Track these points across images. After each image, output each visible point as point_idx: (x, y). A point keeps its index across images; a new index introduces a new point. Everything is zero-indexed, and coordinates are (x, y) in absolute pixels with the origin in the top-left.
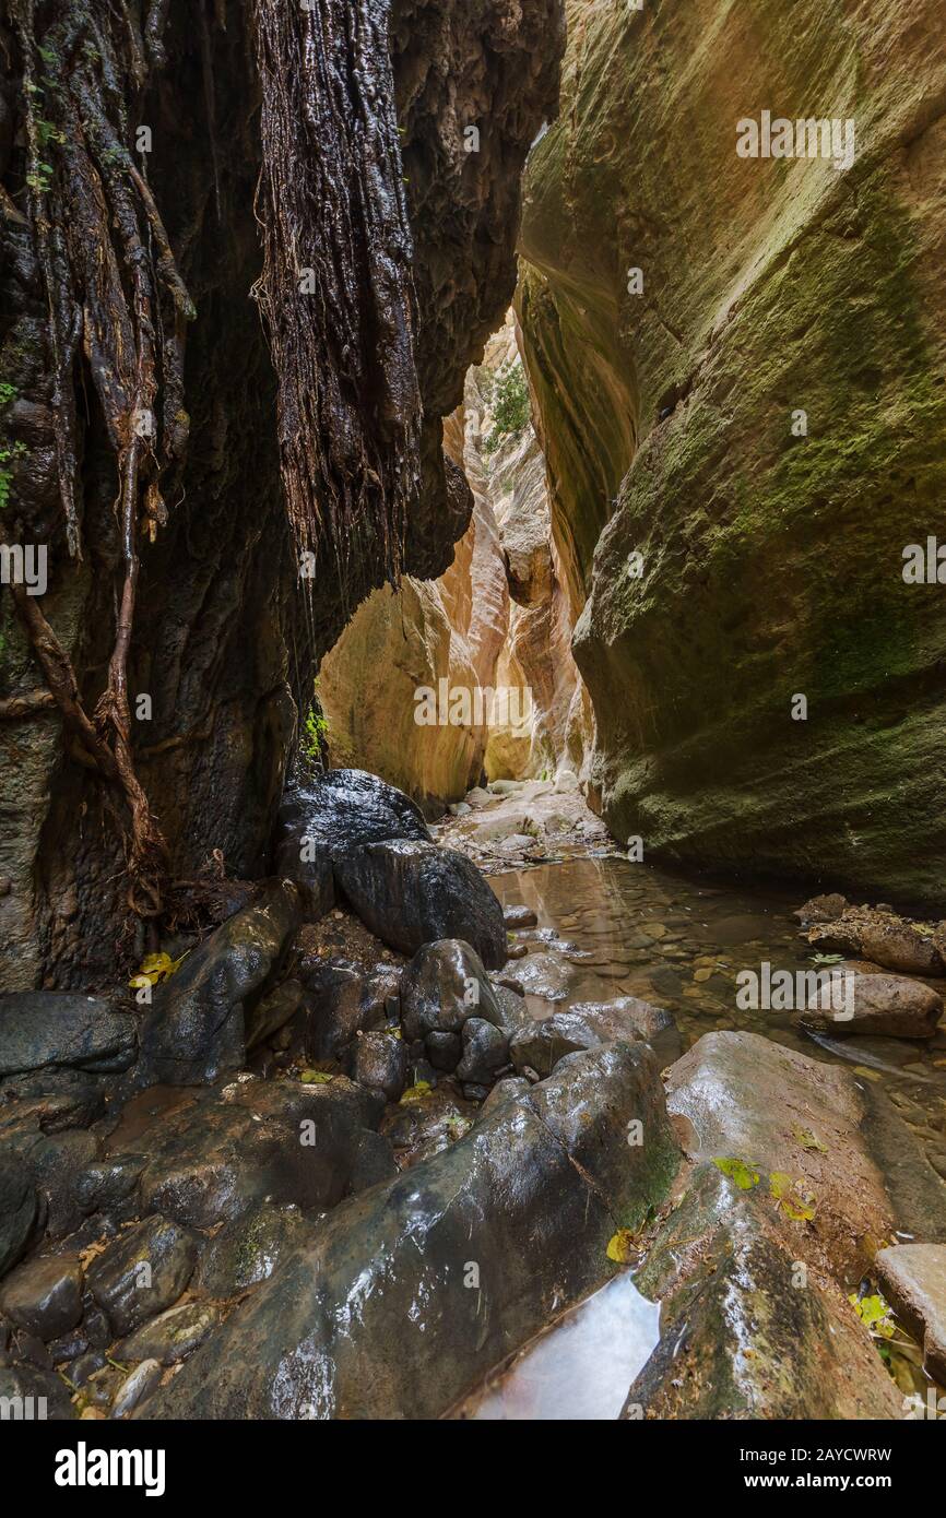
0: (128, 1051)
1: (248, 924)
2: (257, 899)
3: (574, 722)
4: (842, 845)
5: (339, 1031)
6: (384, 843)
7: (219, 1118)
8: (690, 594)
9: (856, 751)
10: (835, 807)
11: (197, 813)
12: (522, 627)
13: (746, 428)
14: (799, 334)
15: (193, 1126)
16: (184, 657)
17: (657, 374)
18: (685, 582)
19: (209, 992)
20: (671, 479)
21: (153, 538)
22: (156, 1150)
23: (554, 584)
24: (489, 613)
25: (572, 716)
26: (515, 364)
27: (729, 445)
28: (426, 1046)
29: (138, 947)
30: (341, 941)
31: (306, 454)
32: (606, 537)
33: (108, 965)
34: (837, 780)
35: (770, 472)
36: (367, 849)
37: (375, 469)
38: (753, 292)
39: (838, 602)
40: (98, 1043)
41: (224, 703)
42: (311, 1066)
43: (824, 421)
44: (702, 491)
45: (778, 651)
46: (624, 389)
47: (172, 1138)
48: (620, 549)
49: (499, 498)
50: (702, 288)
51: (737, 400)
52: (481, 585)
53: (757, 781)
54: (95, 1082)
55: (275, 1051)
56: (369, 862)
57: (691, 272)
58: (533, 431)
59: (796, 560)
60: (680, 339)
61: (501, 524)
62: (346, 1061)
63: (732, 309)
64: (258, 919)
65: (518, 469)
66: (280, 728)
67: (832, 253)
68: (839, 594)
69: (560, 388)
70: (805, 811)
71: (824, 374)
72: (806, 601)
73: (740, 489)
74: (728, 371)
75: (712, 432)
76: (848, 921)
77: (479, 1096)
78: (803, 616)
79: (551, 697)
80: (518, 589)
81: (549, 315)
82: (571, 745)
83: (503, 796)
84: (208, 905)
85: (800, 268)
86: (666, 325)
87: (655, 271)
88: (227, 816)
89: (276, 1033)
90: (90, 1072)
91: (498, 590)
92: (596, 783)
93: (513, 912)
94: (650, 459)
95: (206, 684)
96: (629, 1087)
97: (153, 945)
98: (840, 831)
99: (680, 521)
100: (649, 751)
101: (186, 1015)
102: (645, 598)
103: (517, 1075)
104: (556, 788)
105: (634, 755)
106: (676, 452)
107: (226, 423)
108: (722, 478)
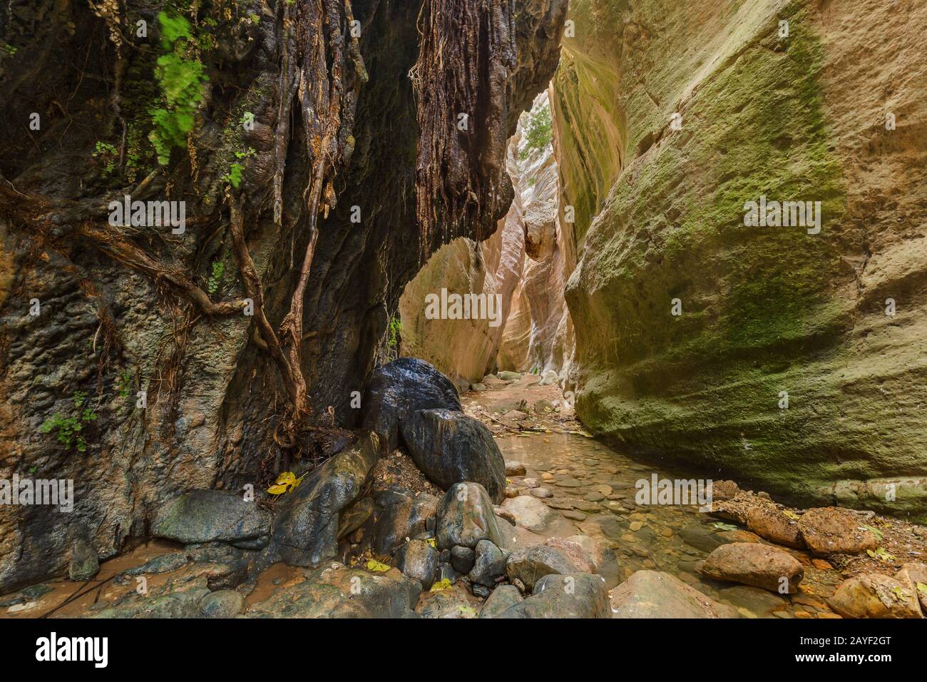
0: (264, 537)
1: (347, 461)
2: (353, 443)
3: (559, 338)
4: (738, 448)
5: (394, 536)
6: (433, 411)
7: (320, 593)
8: (649, 268)
9: (753, 386)
10: (735, 422)
11: (320, 380)
12: (531, 273)
13: (697, 165)
14: (739, 109)
15: (303, 597)
16: (325, 280)
17: (641, 124)
18: (647, 260)
19: (319, 504)
20: (644, 193)
21: (326, 216)
22: (278, 611)
23: (555, 247)
24: (511, 262)
25: (558, 334)
26: (544, 105)
27: (685, 175)
28: (451, 555)
29: (276, 467)
30: (398, 472)
31: (432, 178)
32: (596, 224)
33: (255, 476)
34: (737, 403)
35: (711, 196)
36: (422, 414)
37: (475, 192)
38: (710, 80)
39: (749, 286)
40: (246, 530)
41: (345, 311)
42: (374, 557)
43: (751, 167)
44: (664, 203)
45: (705, 312)
46: (616, 129)
47: (289, 604)
48: (606, 233)
49: (525, 189)
50: (676, 74)
51: (693, 147)
52: (507, 243)
53: (682, 397)
54: (241, 555)
55: (351, 544)
56: (423, 422)
57: (670, 63)
58: (551, 148)
59: (723, 254)
60: (658, 104)
61: (525, 204)
62: (397, 558)
63: (695, 89)
64: (354, 458)
65: (539, 172)
66: (378, 330)
67: (766, 60)
68: (751, 281)
69: (574, 125)
70: (714, 422)
71: (753, 137)
72: (727, 282)
73: (689, 204)
74: (688, 128)
75: (673, 166)
76: (738, 501)
77: (483, 594)
78: (724, 292)
79: (545, 320)
80: (531, 248)
81: (572, 79)
82: (555, 354)
83: (507, 382)
84: (322, 443)
85: (743, 68)
86: (650, 94)
87: (645, 60)
88: (338, 384)
89: (354, 531)
90: (239, 548)
91: (518, 248)
92: (571, 382)
93: (511, 464)
94: (631, 178)
95: (336, 299)
96: (591, 609)
97: (285, 467)
98: (737, 438)
99: (647, 221)
100: (612, 367)
101: (302, 517)
102: (618, 268)
103: (510, 584)
104: (543, 381)
105: (601, 367)
106: (649, 175)
107: (370, 139)
108: (677, 196)
